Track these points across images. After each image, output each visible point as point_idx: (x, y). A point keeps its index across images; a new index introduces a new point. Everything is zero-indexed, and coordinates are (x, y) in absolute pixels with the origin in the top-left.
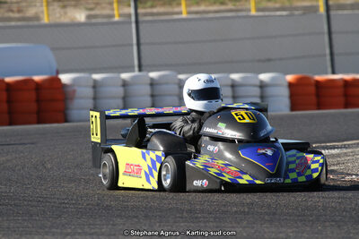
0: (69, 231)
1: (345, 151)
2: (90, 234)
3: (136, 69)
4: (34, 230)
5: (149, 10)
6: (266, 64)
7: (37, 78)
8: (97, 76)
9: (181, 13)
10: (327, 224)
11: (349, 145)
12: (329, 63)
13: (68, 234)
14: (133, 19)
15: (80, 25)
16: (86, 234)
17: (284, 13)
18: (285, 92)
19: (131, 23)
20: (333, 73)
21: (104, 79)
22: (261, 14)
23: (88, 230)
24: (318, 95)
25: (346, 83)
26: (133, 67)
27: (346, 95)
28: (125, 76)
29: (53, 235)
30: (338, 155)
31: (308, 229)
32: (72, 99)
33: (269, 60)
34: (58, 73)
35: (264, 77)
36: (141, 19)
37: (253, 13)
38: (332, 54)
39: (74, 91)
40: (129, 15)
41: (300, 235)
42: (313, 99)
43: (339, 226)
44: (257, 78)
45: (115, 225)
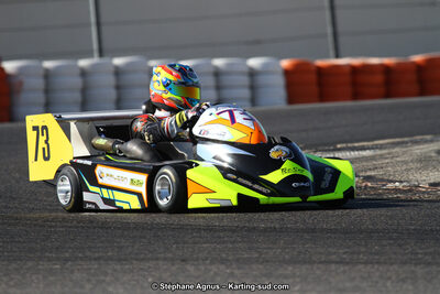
0: (67, 255)
1: (379, 152)
2: (95, 259)
3: (96, 54)
8: (48, 64)
10: (384, 242)
11: (381, 145)
12: (331, 45)
13: (67, 260)
16: (90, 260)
18: (280, 81)
20: (337, 56)
21: (58, 68)
23: (88, 254)
24: (320, 84)
25: (354, 70)
26: (92, 52)
27: (354, 84)
28: (83, 63)
29: (49, 260)
30: (372, 158)
31: (363, 249)
32: (18, 92)
34: (1, 59)
35: (254, 62)
38: (335, 33)
39: (21, 83)
41: (355, 256)
42: (314, 89)
43: (400, 246)
44: (245, 64)
45: (122, 247)
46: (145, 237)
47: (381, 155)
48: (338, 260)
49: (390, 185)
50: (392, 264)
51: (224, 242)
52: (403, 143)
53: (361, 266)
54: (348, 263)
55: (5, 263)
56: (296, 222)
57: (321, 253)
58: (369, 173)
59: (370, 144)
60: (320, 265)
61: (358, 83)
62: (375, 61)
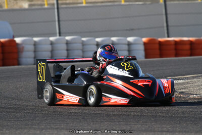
0: (43, 127)
1: (186, 81)
2: (57, 129)
3: (58, 35)
4: (23, 126)
5: (64, 2)
6: (131, 32)
7: (2, 40)
8: (36, 39)
9: (82, 3)
10: (188, 123)
11: (188, 78)
12: (166, 31)
13: (43, 129)
14: (56, 6)
15: (25, 10)
16: (54, 129)
17: (140, 3)
18: (142, 47)
19: (54, 8)
20: (168, 37)
21: (40, 41)
22: (127, 3)
23: (53, 126)
24: (160, 49)
25: (176, 43)
26: (56, 34)
27: (176, 49)
28: (52, 39)
30: (183, 84)
31: (178, 126)
32: (22, 52)
33: (132, 30)
34: (14, 37)
35: (130, 39)
36: (60, 6)
37: (123, 3)
38: (167, 26)
39: (23, 47)
40: (53, 4)
41: (175, 129)
42: (158, 52)
43: (195, 124)
44: (126, 40)
45: (68, 123)
46: (78, 119)
47: (188, 82)
48: (167, 130)
49: (191, 96)
50: (191, 132)
51: (115, 122)
52: (197, 77)
53: (177, 133)
54: (172, 132)
55: (14, 130)
56: (148, 113)
57: (159, 128)
58: (182, 91)
59: (183, 77)
60: (158, 133)
61: (178, 49)
62: (186, 39)
